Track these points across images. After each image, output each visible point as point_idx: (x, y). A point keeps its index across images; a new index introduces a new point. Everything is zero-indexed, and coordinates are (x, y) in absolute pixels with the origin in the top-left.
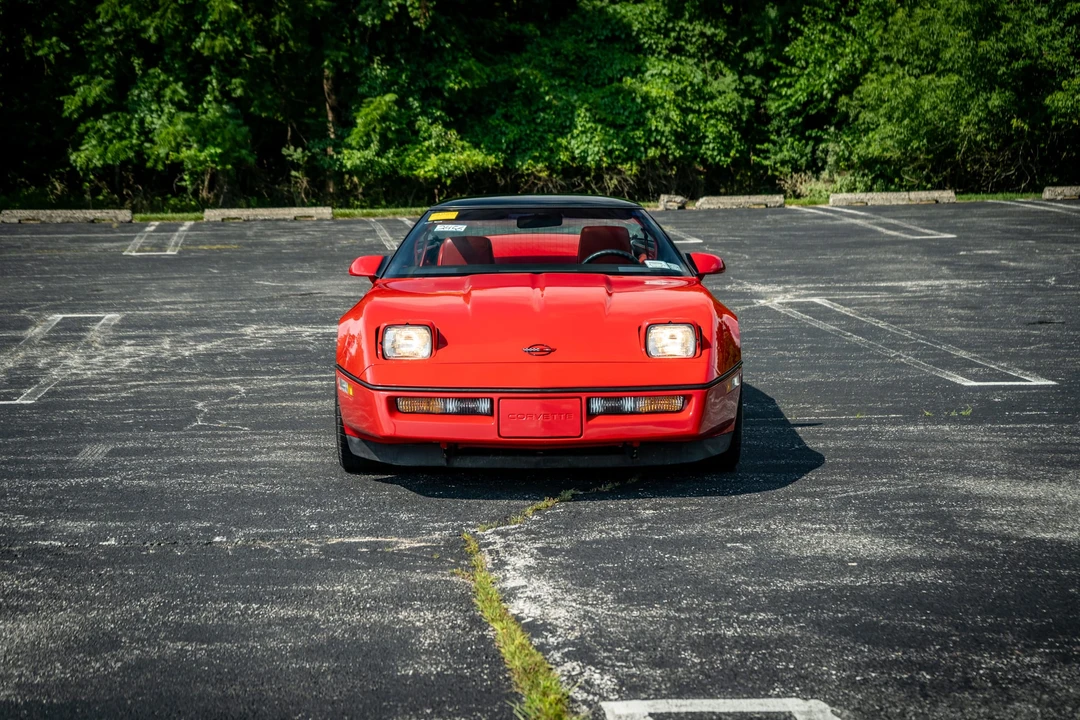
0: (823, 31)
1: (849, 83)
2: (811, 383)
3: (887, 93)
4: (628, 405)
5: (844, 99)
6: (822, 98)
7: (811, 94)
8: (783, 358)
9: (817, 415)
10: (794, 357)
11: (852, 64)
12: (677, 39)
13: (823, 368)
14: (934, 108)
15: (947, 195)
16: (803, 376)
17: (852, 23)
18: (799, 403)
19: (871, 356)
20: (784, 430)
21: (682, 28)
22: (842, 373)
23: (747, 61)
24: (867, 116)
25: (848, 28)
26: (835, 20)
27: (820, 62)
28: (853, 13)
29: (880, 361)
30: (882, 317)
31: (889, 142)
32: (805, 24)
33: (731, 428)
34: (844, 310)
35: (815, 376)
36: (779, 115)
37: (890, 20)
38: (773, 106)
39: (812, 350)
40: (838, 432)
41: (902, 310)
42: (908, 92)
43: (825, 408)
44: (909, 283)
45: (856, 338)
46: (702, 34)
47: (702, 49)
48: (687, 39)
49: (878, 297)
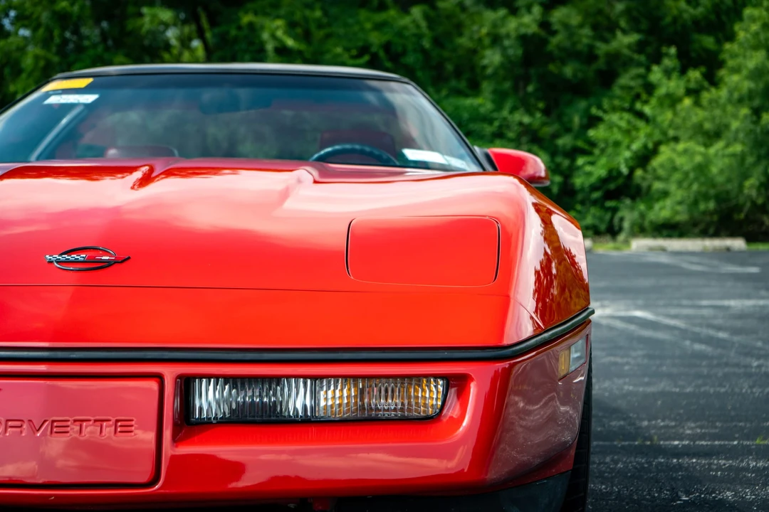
0: (621, 119)
1: (644, 158)
2: (663, 394)
3: (680, 161)
4: (298, 400)
5: (639, 173)
6: (620, 173)
7: (610, 171)
8: (615, 364)
9: (693, 438)
10: (628, 363)
11: (645, 146)
12: (500, 127)
13: (670, 376)
14: (721, 171)
15: (738, 244)
16: (648, 384)
17: (647, 110)
18: (656, 419)
19: (727, 364)
20: (650, 463)
21: (505, 119)
22: (700, 382)
23: (556, 146)
24: (658, 185)
25: (640, 115)
26: (631, 110)
27: (617, 144)
28: (646, 102)
29: (742, 370)
30: (719, 328)
31: (679, 208)
32: (605, 112)
33: (568, 464)
34: (672, 322)
35: (663, 385)
36: (582, 189)
37: (679, 107)
38: (578, 181)
39: (650, 357)
40: (747, 469)
41: (739, 323)
42: (698, 159)
43: (701, 427)
44: (732, 303)
45: (698, 347)
46: (521, 124)
47: (519, 136)
48: (508, 127)
49: (705, 312)
